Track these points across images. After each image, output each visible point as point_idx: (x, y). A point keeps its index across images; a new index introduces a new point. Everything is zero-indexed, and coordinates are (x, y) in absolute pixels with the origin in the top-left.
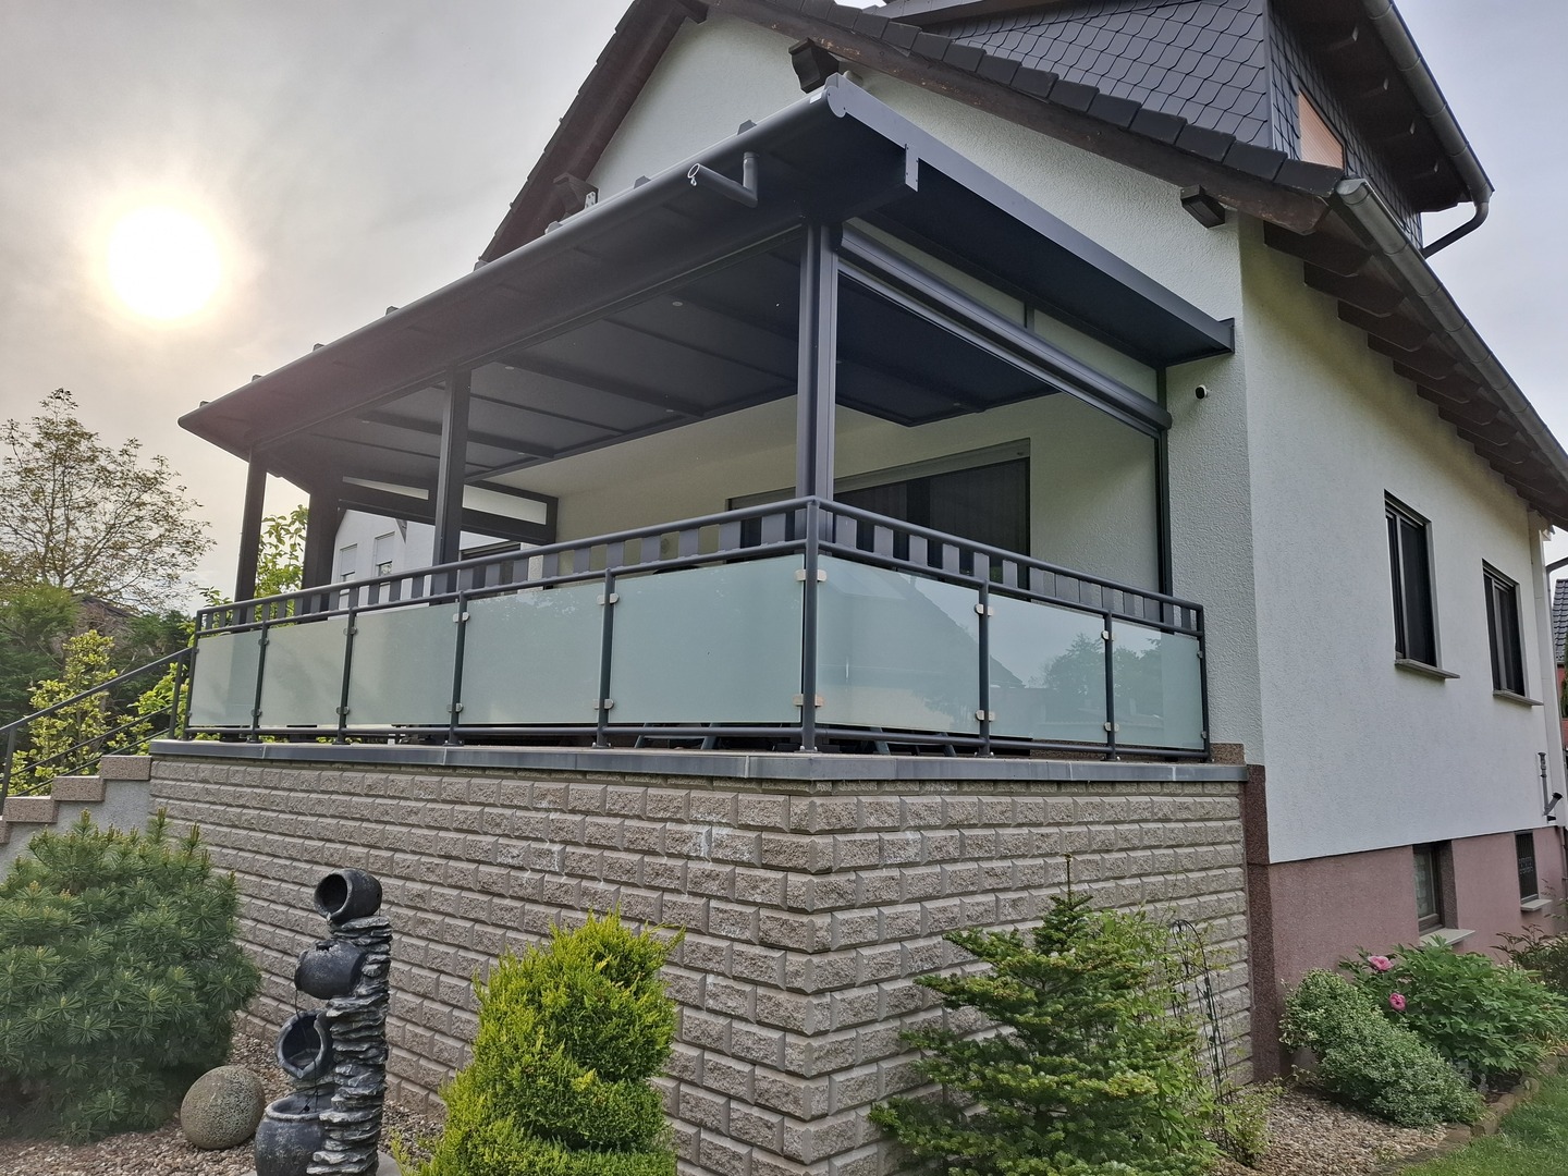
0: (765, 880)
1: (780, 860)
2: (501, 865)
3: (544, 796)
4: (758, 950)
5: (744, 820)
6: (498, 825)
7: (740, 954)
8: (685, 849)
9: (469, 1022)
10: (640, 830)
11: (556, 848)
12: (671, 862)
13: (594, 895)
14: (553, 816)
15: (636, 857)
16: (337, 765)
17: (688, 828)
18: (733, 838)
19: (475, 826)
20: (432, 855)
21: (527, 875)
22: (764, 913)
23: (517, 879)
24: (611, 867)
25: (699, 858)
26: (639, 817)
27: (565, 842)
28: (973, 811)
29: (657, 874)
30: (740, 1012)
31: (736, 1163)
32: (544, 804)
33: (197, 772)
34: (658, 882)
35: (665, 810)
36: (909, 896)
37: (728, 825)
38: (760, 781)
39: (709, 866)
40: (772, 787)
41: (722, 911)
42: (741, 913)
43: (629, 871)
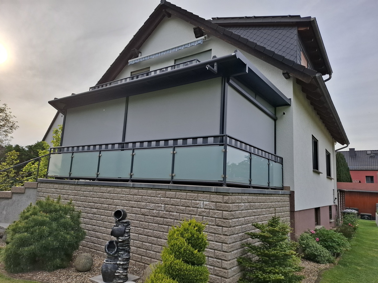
0: (218, 213)
1: (221, 209)
2: (147, 209)
3: (159, 194)
4: (216, 227)
5: (212, 200)
6: (147, 200)
7: (212, 228)
8: (197, 206)
9: (139, 243)
10: (185, 202)
11: (163, 205)
12: (193, 209)
13: (173, 216)
14: (161, 198)
15: (184, 208)
16: (99, 186)
17: (198, 202)
18: (209, 204)
19: (140, 200)
20: (127, 207)
21: (155, 211)
22: (217, 219)
23: (152, 212)
24: (178, 209)
25: (201, 208)
26: (185, 199)
27: (165, 204)
28: (252, 199)
29: (190, 211)
30: (212, 239)
31: (211, 270)
32: (160, 196)
33: (54, 186)
34: (190, 213)
35: (192, 198)
36: (243, 216)
37: (208, 201)
38: (216, 192)
39: (203, 210)
40: (219, 194)
41: (207, 219)
42: (211, 219)
43: (183, 210)
